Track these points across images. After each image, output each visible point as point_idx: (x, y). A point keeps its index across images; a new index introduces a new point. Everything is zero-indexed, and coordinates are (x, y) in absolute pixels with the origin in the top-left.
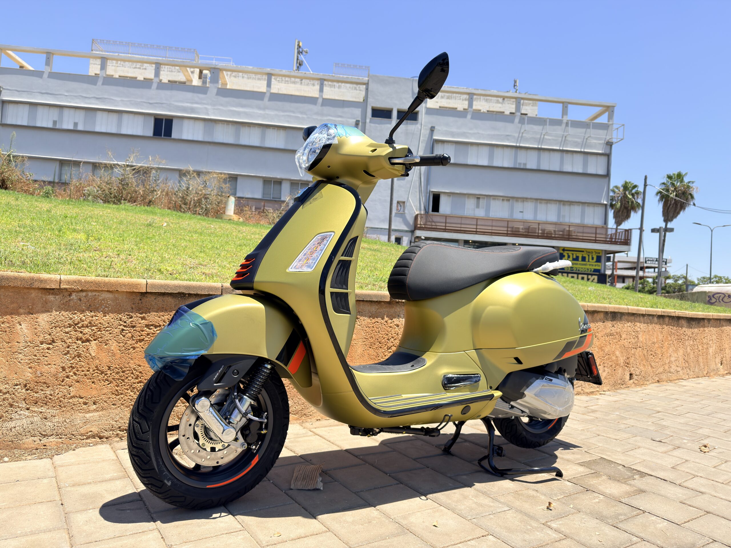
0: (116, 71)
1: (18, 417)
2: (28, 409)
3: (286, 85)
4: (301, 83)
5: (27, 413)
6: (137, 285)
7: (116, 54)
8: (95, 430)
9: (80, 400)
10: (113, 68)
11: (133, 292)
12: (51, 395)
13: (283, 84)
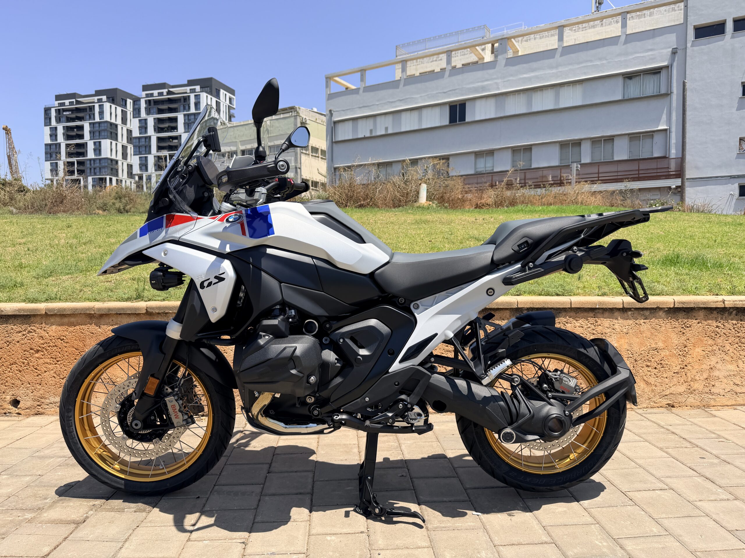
0: (416, 70)
3: (584, 32)
4: (602, 24)
7: (416, 53)
10: (414, 67)
13: (581, 32)
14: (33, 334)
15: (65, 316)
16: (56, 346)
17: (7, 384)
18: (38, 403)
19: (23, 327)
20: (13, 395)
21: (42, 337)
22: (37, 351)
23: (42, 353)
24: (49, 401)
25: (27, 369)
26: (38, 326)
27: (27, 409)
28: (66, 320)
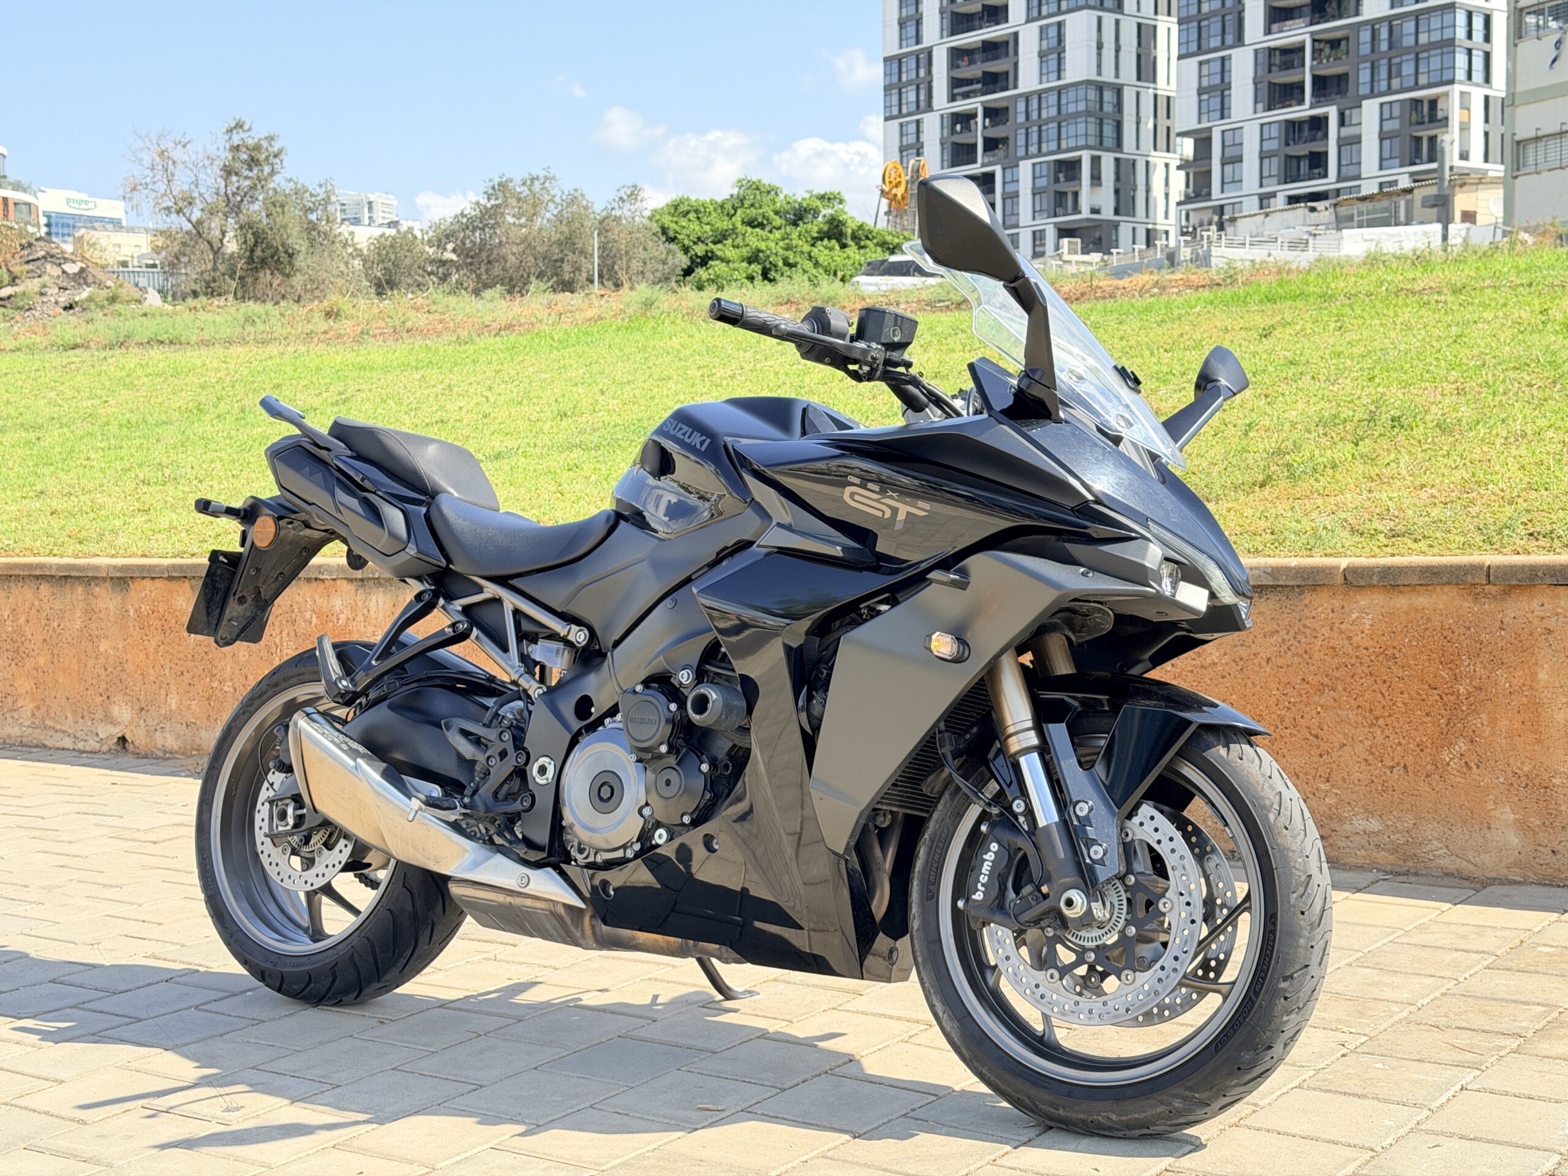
24: (1350, 827)
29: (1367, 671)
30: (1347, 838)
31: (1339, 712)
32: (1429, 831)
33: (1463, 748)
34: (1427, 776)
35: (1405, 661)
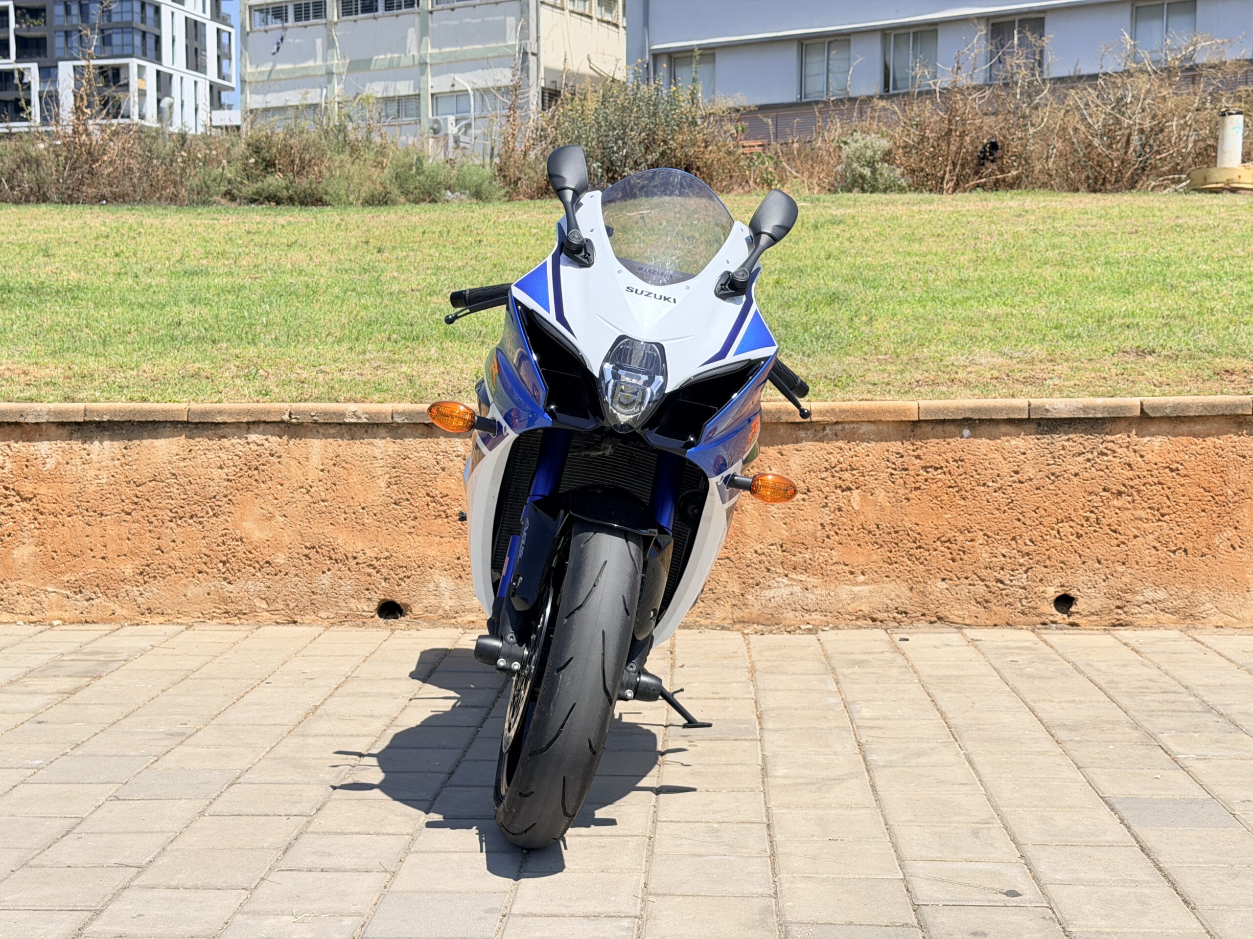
1: (776, 585)
2: (786, 576)
5: (785, 580)
6: (904, 411)
8: (866, 609)
9: (845, 568)
11: (902, 421)
12: (811, 559)
14: (1110, 458)
15: (1182, 422)
16: (1159, 483)
17: (1048, 563)
18: (1119, 603)
19: (1086, 444)
20: (1062, 586)
21: (1129, 465)
22: (1120, 493)
23: (1130, 499)
24: (1141, 598)
25: (1095, 531)
26: (1120, 441)
27: (1093, 614)
28: (1184, 428)
29: (1156, 480)
30: (1139, 606)
31: (1134, 512)
32: (1203, 596)
33: (1230, 534)
34: (1202, 556)
35: (1186, 472)
